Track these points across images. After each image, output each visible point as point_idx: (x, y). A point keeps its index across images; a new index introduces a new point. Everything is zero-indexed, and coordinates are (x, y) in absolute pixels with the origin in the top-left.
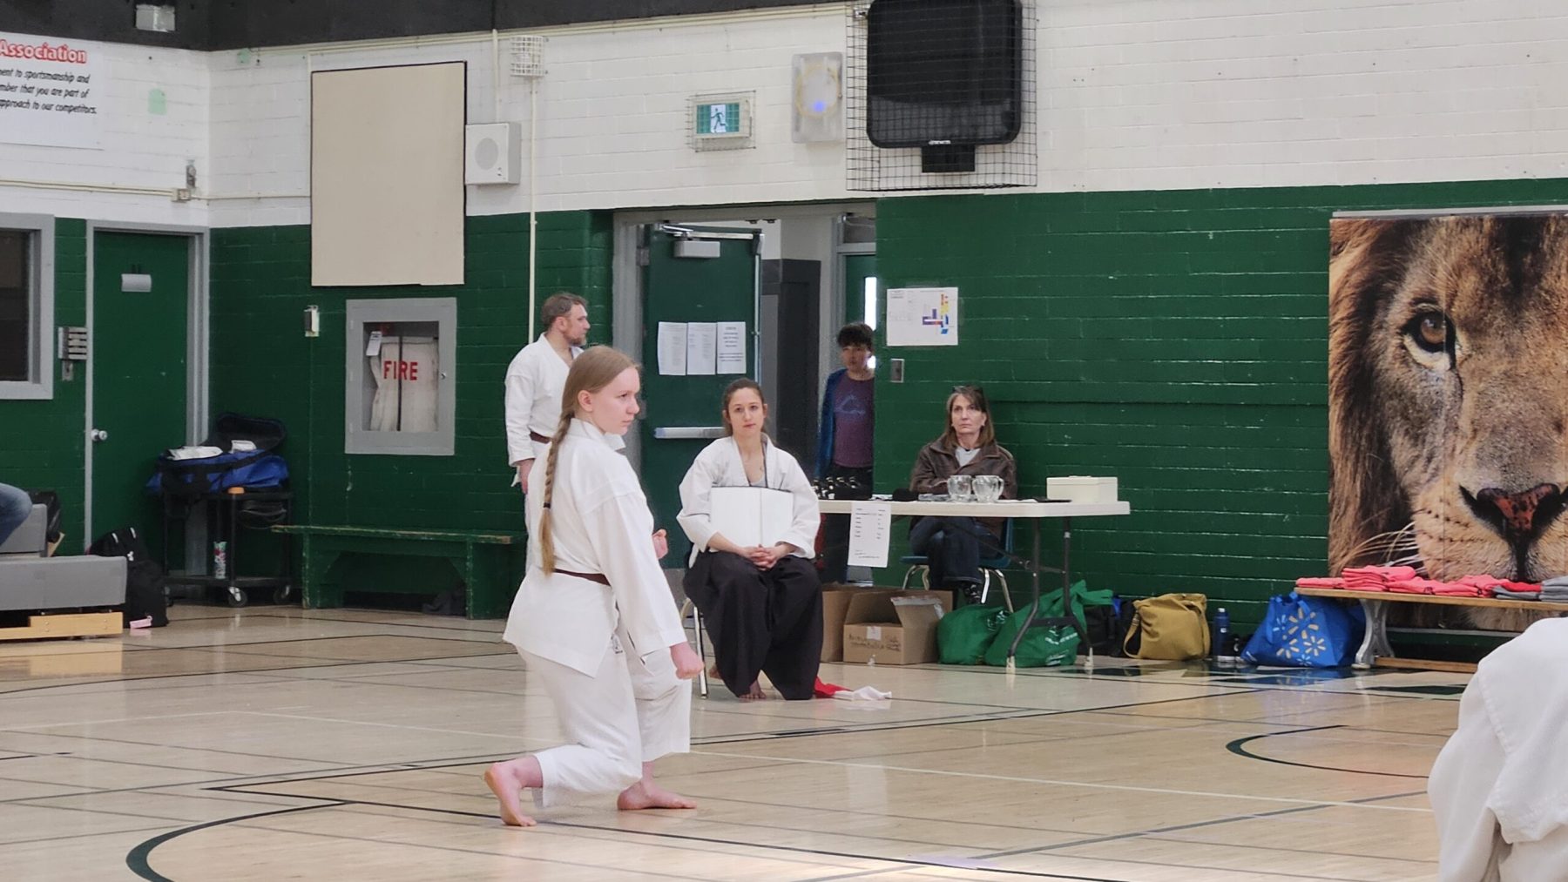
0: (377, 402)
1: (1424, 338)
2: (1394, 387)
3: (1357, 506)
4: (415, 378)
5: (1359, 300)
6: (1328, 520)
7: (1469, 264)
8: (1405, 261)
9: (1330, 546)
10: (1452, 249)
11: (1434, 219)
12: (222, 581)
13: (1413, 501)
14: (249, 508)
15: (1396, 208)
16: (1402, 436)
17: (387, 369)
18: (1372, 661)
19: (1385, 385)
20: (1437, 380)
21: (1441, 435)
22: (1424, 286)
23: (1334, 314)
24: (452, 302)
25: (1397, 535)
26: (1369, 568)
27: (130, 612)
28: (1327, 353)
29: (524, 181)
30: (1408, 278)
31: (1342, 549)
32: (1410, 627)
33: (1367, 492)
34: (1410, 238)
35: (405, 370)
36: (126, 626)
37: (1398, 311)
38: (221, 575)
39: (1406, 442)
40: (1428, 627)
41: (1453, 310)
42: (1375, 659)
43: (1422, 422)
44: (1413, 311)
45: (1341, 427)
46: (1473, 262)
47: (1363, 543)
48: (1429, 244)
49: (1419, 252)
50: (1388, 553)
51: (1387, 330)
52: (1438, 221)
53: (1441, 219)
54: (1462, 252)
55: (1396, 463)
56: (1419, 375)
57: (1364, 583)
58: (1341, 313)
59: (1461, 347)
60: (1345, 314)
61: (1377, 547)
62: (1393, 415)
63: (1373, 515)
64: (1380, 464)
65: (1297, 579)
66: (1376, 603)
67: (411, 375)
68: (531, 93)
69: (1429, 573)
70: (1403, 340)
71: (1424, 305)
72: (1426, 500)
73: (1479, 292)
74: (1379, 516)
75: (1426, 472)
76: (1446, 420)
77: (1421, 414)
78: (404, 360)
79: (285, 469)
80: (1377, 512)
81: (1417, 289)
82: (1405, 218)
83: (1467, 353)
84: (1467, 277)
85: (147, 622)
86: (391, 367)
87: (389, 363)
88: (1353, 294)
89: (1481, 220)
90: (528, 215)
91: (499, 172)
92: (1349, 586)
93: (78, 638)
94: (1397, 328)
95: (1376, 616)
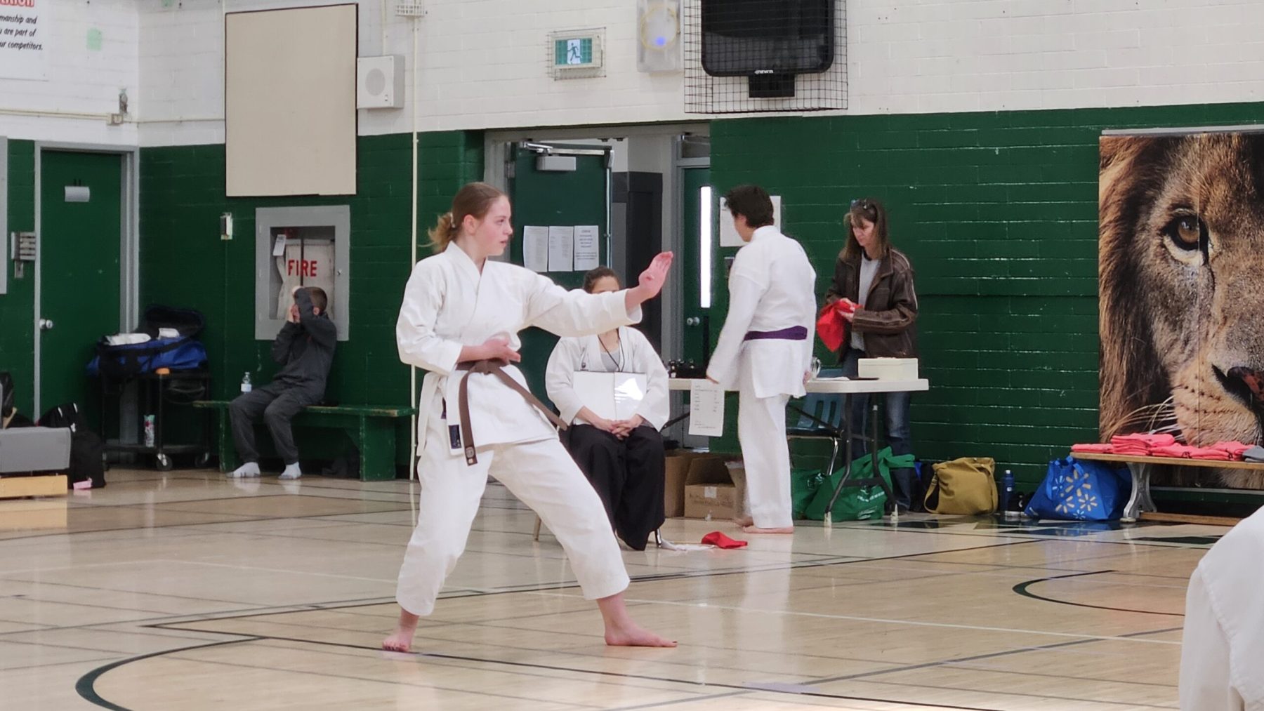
0: (282, 296)
1: (1181, 239)
2: (1155, 280)
3: (1124, 382)
4: (314, 275)
5: (1124, 206)
6: (1099, 394)
7: (1219, 175)
8: (1164, 172)
9: (1101, 417)
10: (1205, 162)
11: (1189, 136)
12: (151, 448)
13: (1172, 378)
14: (174, 387)
15: (1155, 127)
16: (1163, 322)
17: (290, 268)
18: (1137, 515)
19: (1148, 278)
20: (1192, 274)
21: (1196, 321)
22: (1180, 194)
23: (1103, 218)
24: (346, 209)
25: (1159, 407)
26: (1134, 436)
27: (74, 475)
28: (1097, 252)
29: (406, 104)
30: (1167, 187)
31: (1111, 420)
32: (1172, 486)
33: (1132, 370)
34: (1168, 153)
35: (306, 268)
36: (71, 487)
37: (1159, 215)
38: (150, 443)
39: (1165, 328)
40: (1185, 486)
41: (1206, 214)
42: (1140, 513)
43: (1179, 311)
44: (1171, 215)
45: (1110, 315)
46: (1223, 172)
47: (1130, 415)
48: (1185, 158)
49: (1176, 164)
50: (1151, 423)
51: (1149, 232)
52: (1193, 138)
53: (1195, 136)
54: (1213, 164)
55: (1157, 345)
56: (1176, 270)
57: (1130, 448)
58: (1109, 216)
59: (1213, 246)
60: (1112, 218)
61: (1140, 418)
62: (1155, 304)
63: (1138, 390)
64: (1144, 346)
65: (1072, 445)
66: (1141, 466)
67: (311, 272)
68: (413, 30)
69: (1186, 440)
70: (1162, 240)
71: (1181, 210)
72: (1183, 378)
73: (1229, 199)
74: (1143, 391)
75: (1183, 353)
76: (1200, 309)
77: (1180, 304)
78: (305, 259)
79: (204, 353)
80: (1142, 388)
81: (1175, 196)
82: (1163, 135)
83: (1218, 251)
84: (1218, 186)
85: (88, 483)
86: (294, 265)
87: (293, 261)
88: (1119, 200)
89: (1230, 137)
90: (411, 134)
91: (386, 98)
92: (1118, 451)
93: (30, 498)
94: (1158, 229)
95: (1141, 477)
